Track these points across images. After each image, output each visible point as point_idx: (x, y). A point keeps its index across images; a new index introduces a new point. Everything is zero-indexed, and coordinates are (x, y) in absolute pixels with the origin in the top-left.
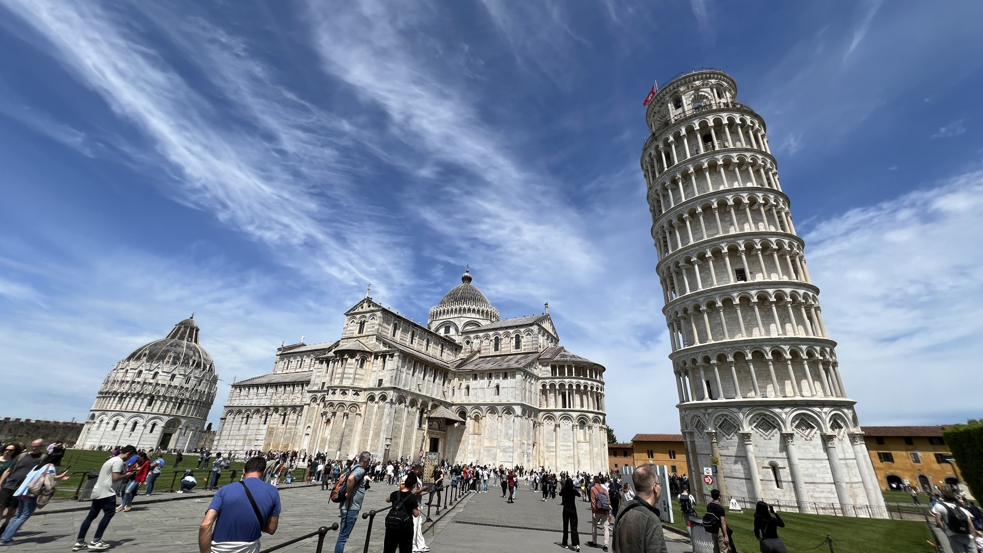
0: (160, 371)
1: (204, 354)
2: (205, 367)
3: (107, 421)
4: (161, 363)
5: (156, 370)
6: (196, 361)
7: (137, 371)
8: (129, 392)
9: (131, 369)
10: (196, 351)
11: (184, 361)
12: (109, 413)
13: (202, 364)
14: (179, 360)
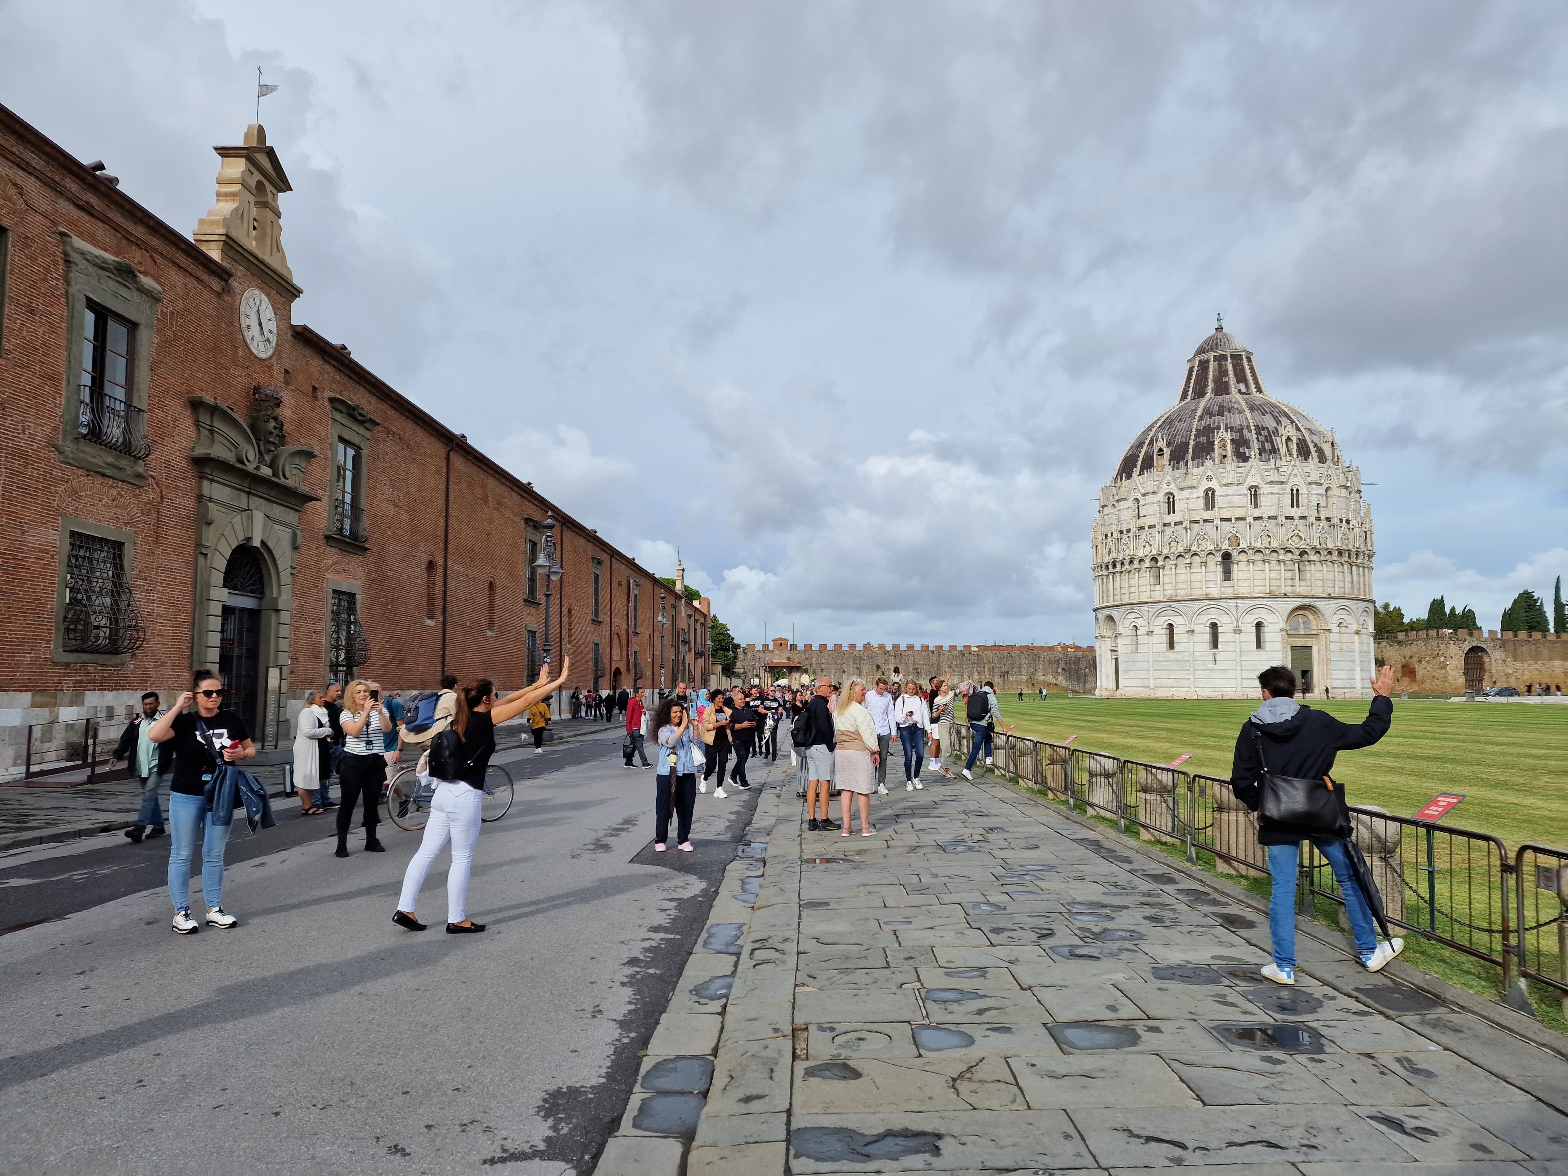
0: (1214, 484)
1: (1300, 417)
2: (1320, 451)
3: (1146, 629)
4: (1208, 463)
5: (1205, 485)
6: (1294, 439)
7: (1161, 497)
8: (1166, 551)
9: (1144, 495)
10: (1279, 414)
11: (1264, 446)
12: (1144, 608)
13: (1311, 445)
14: (1249, 447)
